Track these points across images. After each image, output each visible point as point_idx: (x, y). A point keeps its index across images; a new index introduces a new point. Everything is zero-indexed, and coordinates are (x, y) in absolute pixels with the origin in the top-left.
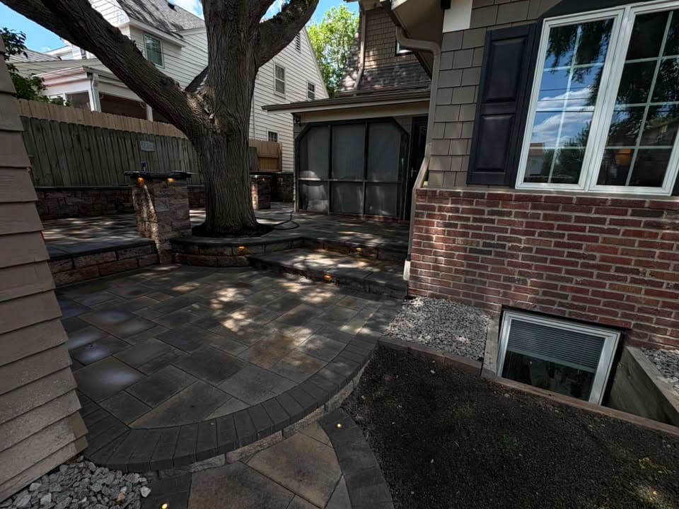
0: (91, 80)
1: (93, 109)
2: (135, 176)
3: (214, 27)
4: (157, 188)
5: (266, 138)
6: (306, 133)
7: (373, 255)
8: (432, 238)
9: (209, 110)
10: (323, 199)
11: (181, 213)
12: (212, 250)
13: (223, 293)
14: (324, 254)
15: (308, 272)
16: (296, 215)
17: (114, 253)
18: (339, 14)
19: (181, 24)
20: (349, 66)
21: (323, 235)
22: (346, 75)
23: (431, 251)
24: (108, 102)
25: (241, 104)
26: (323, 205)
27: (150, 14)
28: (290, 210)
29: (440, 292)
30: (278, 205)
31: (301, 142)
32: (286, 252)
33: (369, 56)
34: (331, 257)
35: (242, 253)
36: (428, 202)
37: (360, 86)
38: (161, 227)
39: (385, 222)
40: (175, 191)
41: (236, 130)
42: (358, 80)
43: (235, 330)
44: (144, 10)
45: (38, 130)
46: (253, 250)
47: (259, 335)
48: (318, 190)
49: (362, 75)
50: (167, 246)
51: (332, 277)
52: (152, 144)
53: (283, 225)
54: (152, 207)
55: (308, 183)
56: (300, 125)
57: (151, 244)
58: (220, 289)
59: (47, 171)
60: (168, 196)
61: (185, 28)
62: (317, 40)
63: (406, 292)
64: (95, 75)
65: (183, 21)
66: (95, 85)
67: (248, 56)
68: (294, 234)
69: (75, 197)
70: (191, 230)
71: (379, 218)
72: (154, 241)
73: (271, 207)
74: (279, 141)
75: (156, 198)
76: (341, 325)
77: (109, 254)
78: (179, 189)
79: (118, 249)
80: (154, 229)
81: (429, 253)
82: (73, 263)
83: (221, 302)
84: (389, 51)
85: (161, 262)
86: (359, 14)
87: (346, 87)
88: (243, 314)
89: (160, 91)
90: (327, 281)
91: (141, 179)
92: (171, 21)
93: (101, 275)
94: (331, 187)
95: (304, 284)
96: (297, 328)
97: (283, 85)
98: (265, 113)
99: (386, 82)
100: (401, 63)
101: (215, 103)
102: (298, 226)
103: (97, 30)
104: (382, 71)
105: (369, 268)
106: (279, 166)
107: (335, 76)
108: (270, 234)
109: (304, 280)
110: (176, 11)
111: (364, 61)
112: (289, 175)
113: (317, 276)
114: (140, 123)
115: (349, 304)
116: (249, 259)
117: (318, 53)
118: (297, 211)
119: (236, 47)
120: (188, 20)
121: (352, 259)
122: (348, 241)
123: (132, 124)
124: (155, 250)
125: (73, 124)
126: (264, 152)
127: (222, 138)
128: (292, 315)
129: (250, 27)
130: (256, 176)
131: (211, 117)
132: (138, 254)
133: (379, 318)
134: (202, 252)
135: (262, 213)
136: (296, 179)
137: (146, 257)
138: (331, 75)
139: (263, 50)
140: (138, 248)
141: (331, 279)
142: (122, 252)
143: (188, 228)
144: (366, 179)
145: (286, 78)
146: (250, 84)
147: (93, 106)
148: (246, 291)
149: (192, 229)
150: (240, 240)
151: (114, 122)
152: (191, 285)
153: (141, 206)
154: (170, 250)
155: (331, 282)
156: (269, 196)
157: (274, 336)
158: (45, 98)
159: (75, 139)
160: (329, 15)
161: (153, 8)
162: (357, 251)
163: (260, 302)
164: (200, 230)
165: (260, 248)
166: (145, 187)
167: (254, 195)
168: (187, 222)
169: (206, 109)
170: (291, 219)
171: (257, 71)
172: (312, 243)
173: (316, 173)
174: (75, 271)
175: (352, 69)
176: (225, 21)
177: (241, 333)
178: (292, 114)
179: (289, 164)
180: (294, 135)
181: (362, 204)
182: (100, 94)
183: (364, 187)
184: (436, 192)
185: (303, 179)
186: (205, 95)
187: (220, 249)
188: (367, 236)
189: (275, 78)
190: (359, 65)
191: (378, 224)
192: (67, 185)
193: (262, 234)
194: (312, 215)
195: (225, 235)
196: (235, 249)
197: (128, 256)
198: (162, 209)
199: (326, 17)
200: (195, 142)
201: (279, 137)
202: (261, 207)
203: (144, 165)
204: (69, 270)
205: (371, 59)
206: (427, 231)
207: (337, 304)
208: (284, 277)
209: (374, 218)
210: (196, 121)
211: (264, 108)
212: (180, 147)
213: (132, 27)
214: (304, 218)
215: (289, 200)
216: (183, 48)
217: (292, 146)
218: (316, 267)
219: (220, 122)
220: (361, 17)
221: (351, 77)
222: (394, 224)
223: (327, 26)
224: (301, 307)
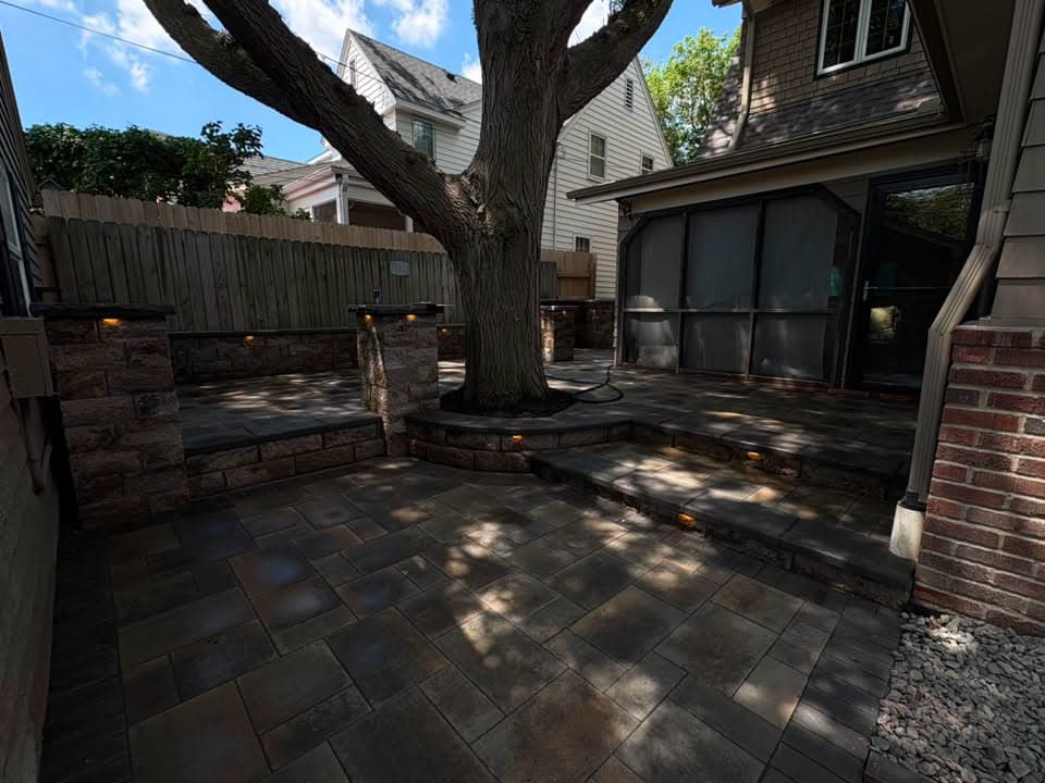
0: (340, 183)
1: (339, 221)
2: (361, 313)
3: (493, 59)
4: (389, 329)
5: (572, 248)
6: (640, 230)
7: (788, 471)
8: (1010, 462)
9: (477, 199)
10: (668, 343)
11: (424, 373)
12: (467, 439)
13: (474, 534)
14: (676, 459)
15: (643, 501)
16: (619, 373)
17: (319, 437)
18: (697, 44)
19: (462, 98)
20: (720, 113)
21: (675, 417)
22: (713, 130)
23: (1002, 498)
24: (358, 211)
25: (530, 184)
26: (667, 356)
27: (423, 90)
28: (608, 363)
29: (1029, 615)
30: (585, 353)
31: (629, 248)
32: (598, 450)
33: (759, 90)
34: (690, 467)
35: (518, 447)
36: (997, 363)
37: (740, 143)
38: (392, 395)
39: (797, 391)
40: (417, 334)
41: (521, 228)
42: (736, 135)
43: (482, 645)
44: (416, 87)
45: (267, 254)
46: (538, 443)
47: (530, 675)
48: (657, 329)
49: (746, 124)
50: (400, 427)
51: (696, 520)
52: (406, 264)
53: (593, 393)
54: (381, 363)
55: (639, 315)
56: (631, 218)
57: (376, 423)
58: (469, 523)
59: (273, 308)
60: (407, 343)
61: (467, 102)
62: (659, 91)
63: (907, 594)
64: (345, 177)
65: (465, 94)
66: (345, 190)
67: (547, 100)
68: (615, 413)
69: (301, 343)
70: (437, 401)
71: (784, 383)
72: (381, 418)
73: (575, 357)
74: (592, 251)
75: (386, 349)
76: (737, 680)
77: (312, 438)
78: (424, 332)
79: (327, 429)
80: (382, 398)
81: (998, 502)
82: (259, 452)
83: (468, 559)
84: (801, 73)
85: (389, 453)
86: (742, 21)
87: (713, 150)
88: (504, 600)
89: (404, 174)
90: (685, 527)
91: (368, 317)
92: (448, 96)
93: (298, 473)
94: (683, 322)
95: (634, 528)
96: (621, 668)
97: (602, 163)
98: (572, 203)
99: (795, 129)
100: (827, 91)
101: (488, 186)
102: (621, 396)
103: (321, 90)
104: (784, 112)
105: (787, 508)
106: (591, 291)
107: (686, 144)
108: (570, 412)
109: (634, 516)
110: (455, 82)
111: (750, 100)
112: (607, 304)
113: (664, 513)
114: (392, 236)
115: (746, 604)
116: (531, 460)
117: (661, 110)
118: (619, 365)
119: (527, 87)
120: (472, 92)
121: (740, 476)
122: (726, 434)
123: (383, 238)
124: (381, 433)
125: (309, 243)
126: (566, 269)
127: (496, 244)
128: (609, 621)
129: (552, 49)
130: (553, 307)
131: (480, 210)
132: (355, 440)
133: (841, 670)
134: (451, 440)
135: (559, 367)
136: (620, 310)
137: (367, 443)
138: (680, 142)
139: (572, 89)
140: (356, 430)
141: (694, 523)
142: (331, 434)
143: (436, 397)
144: (756, 307)
145: (608, 153)
146: (547, 147)
147: (340, 218)
148: (517, 534)
149: (442, 399)
150: (517, 423)
151: (361, 237)
152: (422, 507)
153: (366, 359)
154: (403, 434)
155: (694, 529)
156: (573, 340)
157: (564, 687)
158: (282, 212)
159: (309, 264)
160: (681, 50)
161: (428, 83)
162: (748, 458)
163: (541, 567)
164: (455, 400)
165: (551, 439)
166: (374, 330)
167: (549, 339)
168: (434, 386)
169: (473, 198)
170: (608, 380)
171: (560, 126)
172: (648, 433)
173: (656, 300)
174: (260, 465)
175: (724, 118)
176: (510, 46)
177: (492, 662)
178: (618, 200)
179: (607, 284)
180: (619, 236)
181: (746, 353)
182: (350, 202)
183: (751, 323)
184: (1028, 336)
185: (631, 310)
186: (473, 175)
187: (481, 438)
188: (770, 425)
189: (591, 154)
190: (740, 109)
191: (784, 395)
192: (295, 327)
193: (556, 412)
194: (645, 373)
195: (492, 411)
196: (505, 440)
197: (339, 442)
198: (396, 365)
199: (676, 53)
200: (453, 254)
201: (592, 244)
202: (558, 357)
203: (376, 294)
204: (252, 463)
205: (765, 94)
206: (989, 442)
207: (716, 599)
208: (593, 506)
209: (772, 381)
210: (455, 218)
211: (570, 196)
212: (444, 266)
213: (399, 111)
214: (631, 379)
215: (604, 345)
216: (462, 131)
217: (615, 253)
218: (661, 493)
219: (494, 217)
220: (745, 27)
221: (725, 132)
222: (822, 397)
223: (677, 66)
224: (629, 596)
